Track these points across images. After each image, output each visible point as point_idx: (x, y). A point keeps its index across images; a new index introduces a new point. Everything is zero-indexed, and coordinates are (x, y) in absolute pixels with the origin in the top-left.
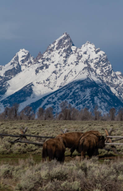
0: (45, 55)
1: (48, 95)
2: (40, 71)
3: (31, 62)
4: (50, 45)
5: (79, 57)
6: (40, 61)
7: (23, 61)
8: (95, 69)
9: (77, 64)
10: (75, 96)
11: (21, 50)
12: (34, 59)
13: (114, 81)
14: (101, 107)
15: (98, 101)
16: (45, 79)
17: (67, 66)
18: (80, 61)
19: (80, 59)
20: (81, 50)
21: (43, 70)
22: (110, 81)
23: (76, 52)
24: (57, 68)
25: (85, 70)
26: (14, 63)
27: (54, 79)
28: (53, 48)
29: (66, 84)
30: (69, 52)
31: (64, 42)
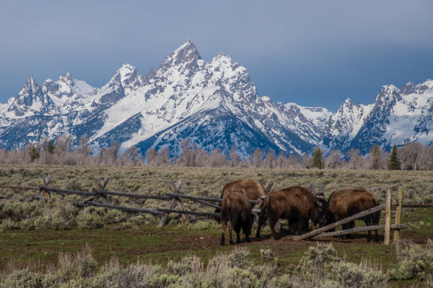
0: (158, 72)
1: (163, 131)
2: (152, 96)
3: (138, 83)
4: (166, 58)
5: (208, 76)
6: (152, 81)
7: (127, 82)
8: (231, 92)
9: (205, 86)
10: (203, 132)
11: (125, 66)
12: (142, 78)
13: (259, 110)
14: (239, 148)
15: (236, 139)
16: (159, 107)
17: (190, 89)
18: (210, 81)
19: (210, 78)
20: (212, 64)
21: (157, 94)
22: (253, 111)
23: (203, 68)
24: (175, 91)
25: (216, 95)
26: (114, 84)
27: (171, 108)
28: (171, 62)
29: (189, 115)
30: (193, 68)
31: (186, 53)
